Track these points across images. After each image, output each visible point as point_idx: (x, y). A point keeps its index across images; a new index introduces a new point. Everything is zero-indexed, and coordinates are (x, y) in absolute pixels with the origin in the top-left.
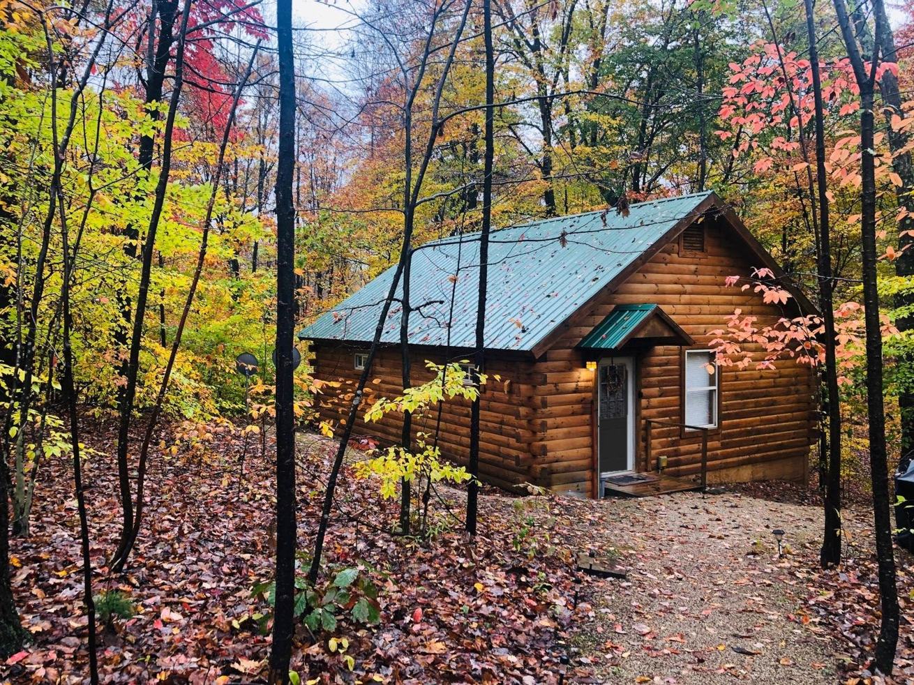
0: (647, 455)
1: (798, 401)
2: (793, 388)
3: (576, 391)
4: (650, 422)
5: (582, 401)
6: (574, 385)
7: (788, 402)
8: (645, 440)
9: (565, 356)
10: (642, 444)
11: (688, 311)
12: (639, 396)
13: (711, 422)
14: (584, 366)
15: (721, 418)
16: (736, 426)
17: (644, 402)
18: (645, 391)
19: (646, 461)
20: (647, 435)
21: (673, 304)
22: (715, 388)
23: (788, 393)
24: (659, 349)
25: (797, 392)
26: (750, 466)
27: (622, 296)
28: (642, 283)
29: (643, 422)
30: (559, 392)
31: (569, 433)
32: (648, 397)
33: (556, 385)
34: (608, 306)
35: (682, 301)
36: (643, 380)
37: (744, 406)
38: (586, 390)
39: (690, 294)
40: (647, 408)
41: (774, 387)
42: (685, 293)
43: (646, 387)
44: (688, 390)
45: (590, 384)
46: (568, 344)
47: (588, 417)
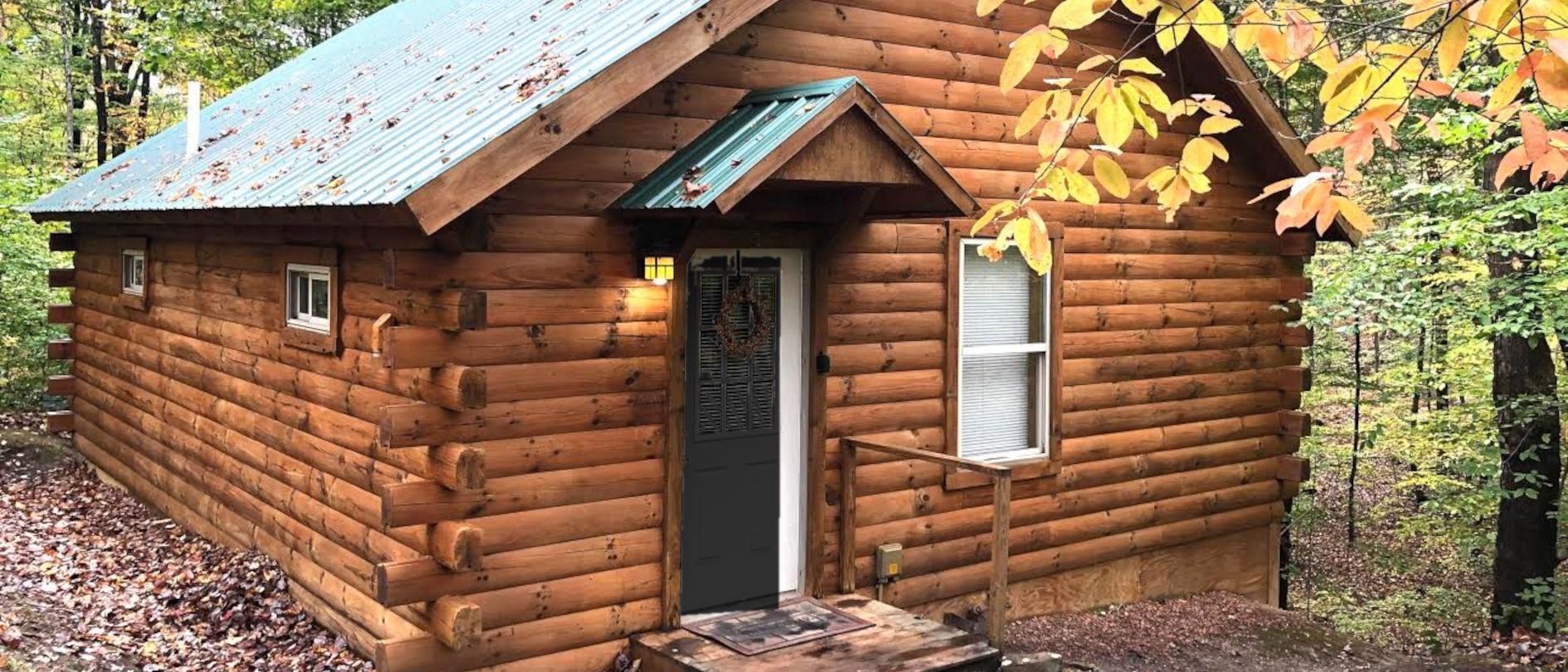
0: (841, 542)
1: (1257, 387)
2: (1243, 351)
3: (611, 348)
4: (852, 446)
5: (630, 381)
6: (602, 331)
7: (1231, 389)
8: (836, 497)
9: (570, 237)
10: (829, 511)
11: (967, 129)
12: (818, 367)
13: (1031, 442)
14: (640, 275)
15: (1057, 433)
16: (1098, 454)
17: (834, 385)
18: (836, 353)
19: (838, 559)
20: (842, 480)
21: (926, 105)
22: (1043, 347)
23: (1230, 366)
24: (885, 230)
25: (1254, 361)
26: (1135, 560)
27: (768, 65)
28: (832, 32)
29: (832, 444)
30: (542, 354)
31: (582, 484)
32: (850, 371)
33: (535, 330)
34: (723, 92)
35: (953, 99)
36: (833, 321)
37: (1121, 400)
38: (644, 345)
39: (974, 81)
40: (845, 402)
41: (1197, 348)
42: (960, 76)
43: (841, 341)
44: (966, 352)
45: (659, 328)
46: (583, 200)
47: (649, 431)
